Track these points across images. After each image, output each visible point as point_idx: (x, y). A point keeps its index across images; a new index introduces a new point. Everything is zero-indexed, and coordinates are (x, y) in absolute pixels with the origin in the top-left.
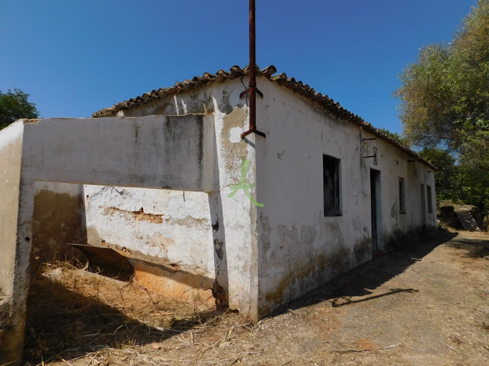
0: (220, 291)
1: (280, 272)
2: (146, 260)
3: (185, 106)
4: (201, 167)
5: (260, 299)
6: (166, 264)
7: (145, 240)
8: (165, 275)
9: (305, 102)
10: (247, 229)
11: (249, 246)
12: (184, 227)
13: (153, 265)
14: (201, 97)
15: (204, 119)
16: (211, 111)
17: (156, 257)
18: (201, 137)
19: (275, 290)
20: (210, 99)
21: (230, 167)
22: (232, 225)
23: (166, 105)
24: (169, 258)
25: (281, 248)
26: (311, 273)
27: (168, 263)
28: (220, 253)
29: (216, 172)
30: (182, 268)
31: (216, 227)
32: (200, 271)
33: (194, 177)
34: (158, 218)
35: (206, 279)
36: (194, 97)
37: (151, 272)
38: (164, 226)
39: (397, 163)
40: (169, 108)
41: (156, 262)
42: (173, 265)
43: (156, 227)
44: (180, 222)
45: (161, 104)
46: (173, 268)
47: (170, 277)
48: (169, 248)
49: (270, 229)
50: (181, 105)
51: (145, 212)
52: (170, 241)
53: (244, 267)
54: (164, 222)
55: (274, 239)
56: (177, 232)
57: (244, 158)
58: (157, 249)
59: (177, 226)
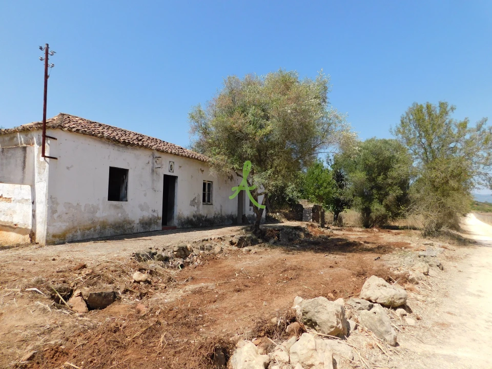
0: (32, 235)
1: (65, 225)
2: (3, 224)
3: (22, 139)
4: (24, 172)
5: (47, 236)
6: (12, 225)
7: (3, 213)
8: (11, 231)
9: (94, 139)
10: (44, 203)
11: (44, 211)
12: (20, 204)
13: (6, 226)
14: (29, 136)
15: (27, 149)
16: (33, 144)
17: (8, 222)
18: (25, 157)
19: (60, 234)
20: (33, 138)
21: (39, 173)
22: (39, 202)
23: (14, 137)
24: (14, 221)
25: (66, 213)
26: (92, 229)
27: (13, 224)
28: (34, 216)
29: (34, 175)
30: (19, 226)
31: (33, 203)
32: (26, 226)
33: (19, 177)
34: (8, 200)
35: (28, 229)
36: (27, 135)
37: (5, 231)
38: (12, 204)
39: (203, 171)
40: (15, 139)
41: (8, 225)
42: (16, 225)
43: (8, 205)
44: (19, 201)
45: (12, 136)
46: (15, 227)
47: (13, 231)
48: (14, 216)
49: (57, 204)
50: (21, 139)
51: (4, 196)
52: (14, 212)
53: (42, 222)
54: (12, 202)
55: (61, 209)
56: (18, 206)
57: (44, 169)
58: (8, 217)
59: (18, 203)
